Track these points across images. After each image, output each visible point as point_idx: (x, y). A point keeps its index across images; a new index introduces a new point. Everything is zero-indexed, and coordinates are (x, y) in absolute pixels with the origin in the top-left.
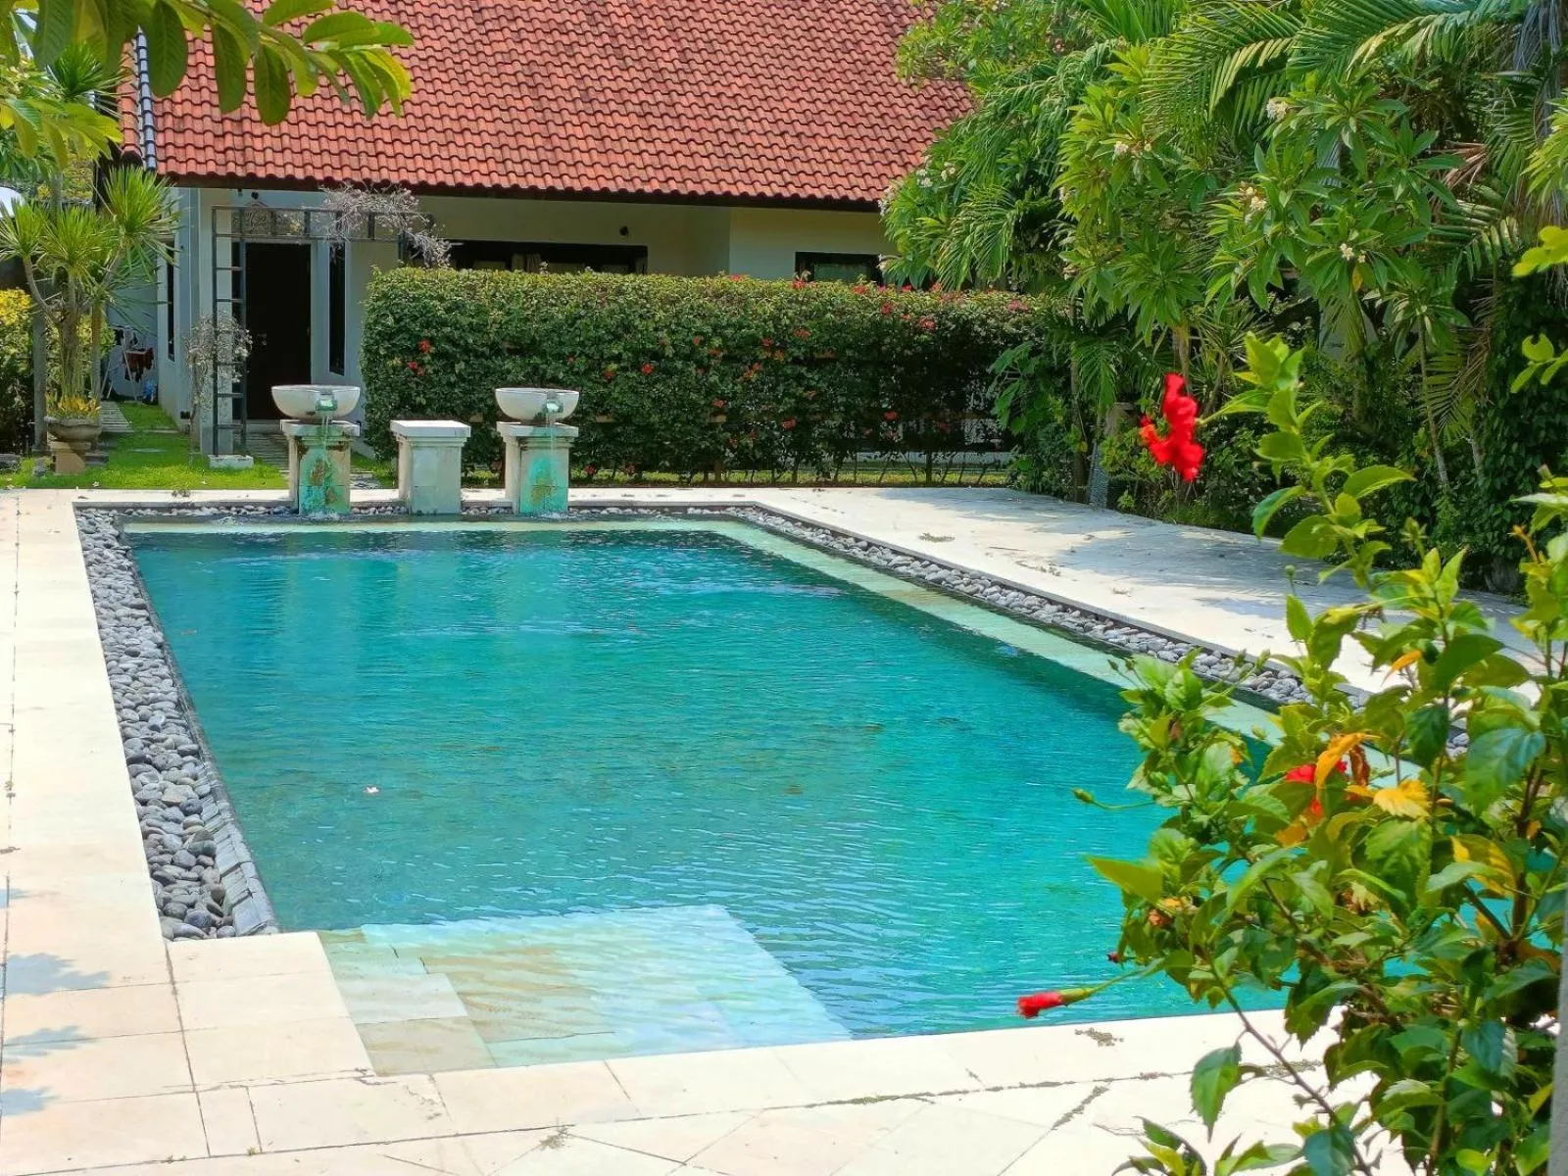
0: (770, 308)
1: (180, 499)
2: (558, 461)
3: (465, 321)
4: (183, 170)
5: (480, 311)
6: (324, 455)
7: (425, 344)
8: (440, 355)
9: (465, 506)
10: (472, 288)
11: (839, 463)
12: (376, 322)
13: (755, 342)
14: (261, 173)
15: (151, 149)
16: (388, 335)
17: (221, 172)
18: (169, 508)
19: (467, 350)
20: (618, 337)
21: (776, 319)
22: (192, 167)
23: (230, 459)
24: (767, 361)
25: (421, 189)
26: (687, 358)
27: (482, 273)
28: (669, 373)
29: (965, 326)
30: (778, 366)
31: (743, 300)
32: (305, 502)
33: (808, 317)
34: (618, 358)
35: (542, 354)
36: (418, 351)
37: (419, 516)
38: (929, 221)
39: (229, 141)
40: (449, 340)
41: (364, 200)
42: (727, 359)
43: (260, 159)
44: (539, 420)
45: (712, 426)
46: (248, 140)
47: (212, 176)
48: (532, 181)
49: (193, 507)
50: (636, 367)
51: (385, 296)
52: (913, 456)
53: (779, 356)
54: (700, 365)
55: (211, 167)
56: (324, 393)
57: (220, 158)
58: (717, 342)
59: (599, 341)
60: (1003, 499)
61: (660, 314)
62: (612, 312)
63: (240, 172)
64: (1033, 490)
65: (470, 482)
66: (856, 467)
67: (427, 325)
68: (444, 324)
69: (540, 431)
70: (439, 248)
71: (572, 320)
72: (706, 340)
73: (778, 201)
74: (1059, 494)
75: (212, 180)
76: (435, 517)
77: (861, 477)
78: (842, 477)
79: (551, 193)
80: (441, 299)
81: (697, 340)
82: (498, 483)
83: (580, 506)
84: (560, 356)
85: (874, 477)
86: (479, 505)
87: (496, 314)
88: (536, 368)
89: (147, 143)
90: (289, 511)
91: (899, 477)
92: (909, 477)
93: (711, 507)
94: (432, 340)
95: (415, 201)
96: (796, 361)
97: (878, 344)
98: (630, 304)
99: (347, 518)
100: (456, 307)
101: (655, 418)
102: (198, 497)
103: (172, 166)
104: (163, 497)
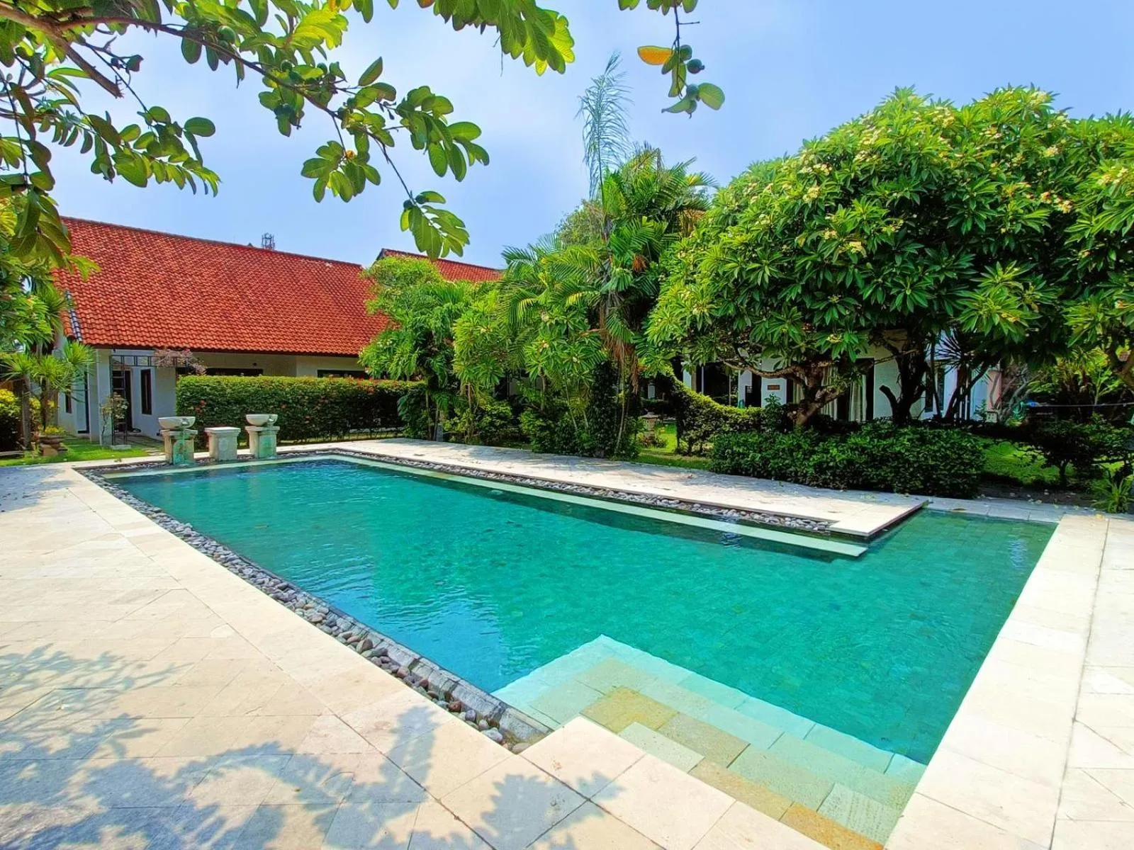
0: (323, 386)
1: (119, 463)
2: (273, 438)
3: (217, 393)
4: (94, 342)
5: (223, 390)
6: (183, 442)
7: (202, 402)
8: (208, 405)
9: (238, 456)
10: (219, 382)
11: (344, 434)
12: (182, 395)
13: (318, 397)
14: (127, 343)
15: (79, 335)
16: (188, 399)
17: (111, 343)
18: (115, 467)
19: (218, 403)
20: (272, 397)
21: (325, 389)
22: (98, 341)
23: (122, 446)
24: (322, 403)
25: (192, 349)
26: (296, 403)
27: (222, 377)
28: (291, 408)
29: (382, 390)
30: (326, 404)
31: (314, 384)
32: (176, 459)
33: (335, 389)
34: (273, 404)
35: (246, 403)
36: (199, 404)
37: (221, 462)
38: (383, 357)
39: (112, 332)
40: (211, 399)
41: (171, 353)
42: (309, 403)
43: (126, 339)
44: (264, 425)
45: (305, 424)
46: (120, 332)
47: (106, 344)
48: (232, 347)
49: (126, 465)
50: (279, 406)
51: (185, 385)
52: (367, 430)
53: (327, 401)
54: (301, 405)
55: (106, 341)
56: (184, 420)
57: (109, 338)
58: (307, 397)
59: (266, 398)
60: (406, 442)
61: (287, 389)
62: (270, 389)
63: (118, 343)
64: (414, 438)
65: (240, 448)
66: (349, 434)
67: (203, 395)
68: (210, 394)
69: (266, 429)
70: (201, 368)
71: (257, 392)
72: (303, 397)
73: (315, 354)
74: (425, 439)
75: (106, 346)
76: (228, 461)
77: (351, 438)
78: (346, 438)
79: (239, 351)
80: (208, 386)
81: (300, 397)
82: (247, 447)
83: (280, 454)
84: (252, 404)
85: (355, 437)
86: (242, 456)
87: (229, 390)
88: (244, 408)
89: (77, 333)
90: (169, 464)
91: (363, 437)
92: (365, 437)
93: (324, 450)
94: (205, 400)
95: (191, 353)
96: (331, 403)
97: (357, 396)
98: (277, 386)
99: (192, 465)
100: (213, 388)
101: (286, 423)
102: (125, 461)
103: (89, 341)
104: (111, 462)
